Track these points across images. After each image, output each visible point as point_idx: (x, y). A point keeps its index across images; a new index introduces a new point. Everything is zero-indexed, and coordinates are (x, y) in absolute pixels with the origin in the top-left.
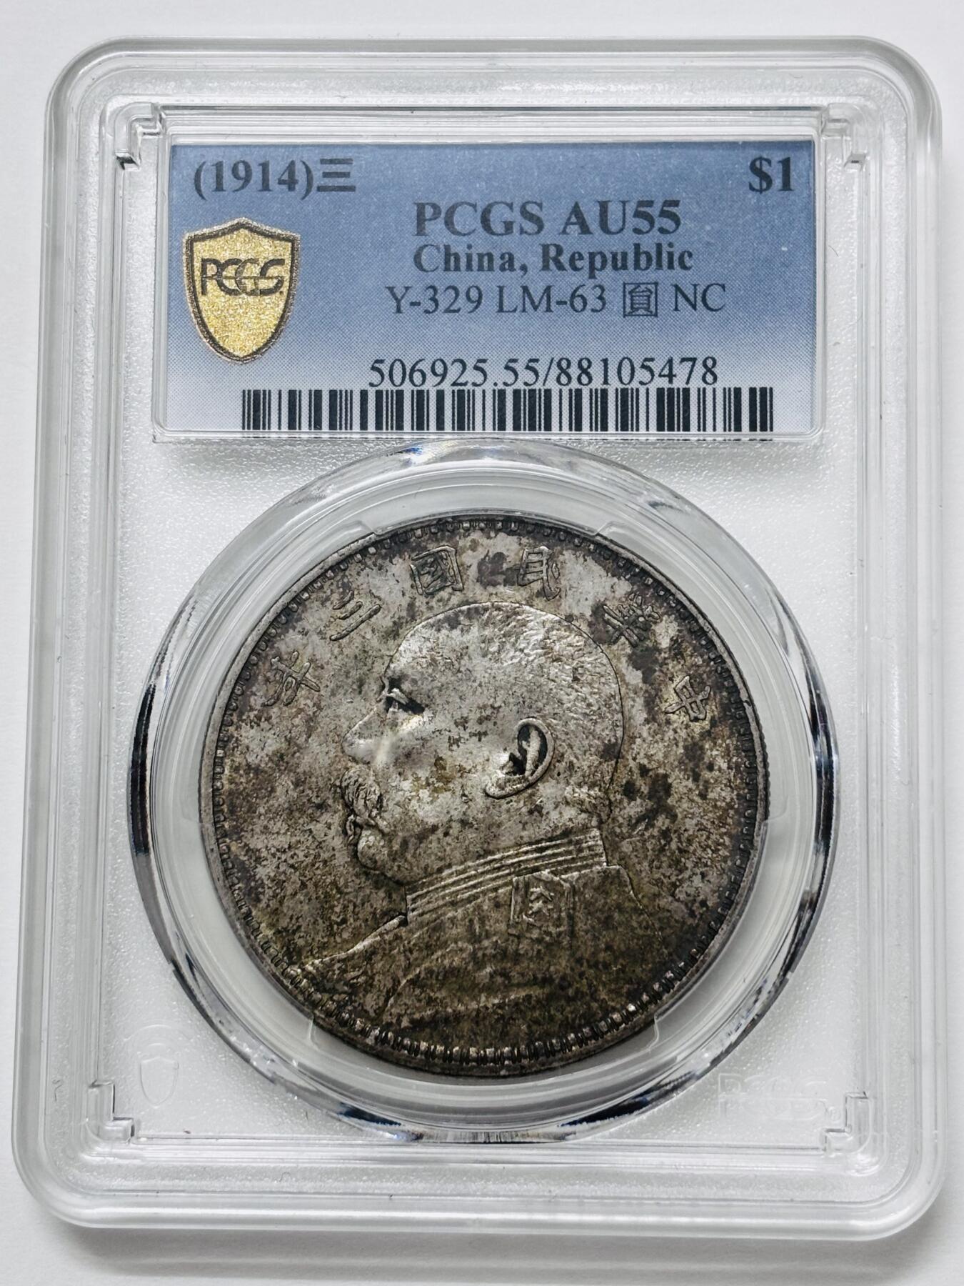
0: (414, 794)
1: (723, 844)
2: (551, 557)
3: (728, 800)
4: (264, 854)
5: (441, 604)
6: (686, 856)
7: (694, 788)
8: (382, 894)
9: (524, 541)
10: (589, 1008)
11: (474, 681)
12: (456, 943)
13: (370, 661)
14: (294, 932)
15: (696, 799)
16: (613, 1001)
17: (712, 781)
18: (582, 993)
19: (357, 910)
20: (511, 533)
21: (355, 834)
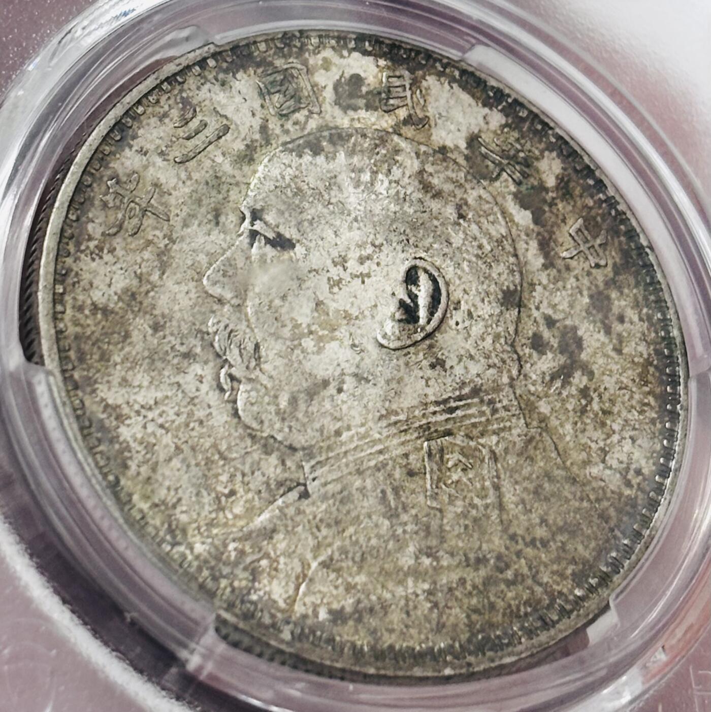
0: (296, 342)
1: (648, 404)
2: (415, 83)
3: (645, 356)
4: (126, 410)
5: (297, 127)
6: (611, 418)
7: (607, 341)
8: (273, 459)
9: (382, 62)
10: (533, 592)
11: (349, 215)
12: (370, 517)
13: (225, 187)
14: (174, 506)
15: (613, 354)
16: (558, 584)
17: (625, 334)
18: (523, 575)
19: (246, 479)
20: (365, 53)
21: (232, 389)
